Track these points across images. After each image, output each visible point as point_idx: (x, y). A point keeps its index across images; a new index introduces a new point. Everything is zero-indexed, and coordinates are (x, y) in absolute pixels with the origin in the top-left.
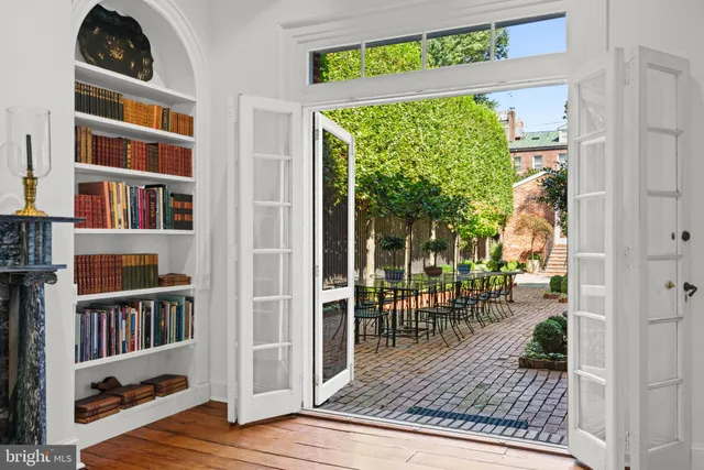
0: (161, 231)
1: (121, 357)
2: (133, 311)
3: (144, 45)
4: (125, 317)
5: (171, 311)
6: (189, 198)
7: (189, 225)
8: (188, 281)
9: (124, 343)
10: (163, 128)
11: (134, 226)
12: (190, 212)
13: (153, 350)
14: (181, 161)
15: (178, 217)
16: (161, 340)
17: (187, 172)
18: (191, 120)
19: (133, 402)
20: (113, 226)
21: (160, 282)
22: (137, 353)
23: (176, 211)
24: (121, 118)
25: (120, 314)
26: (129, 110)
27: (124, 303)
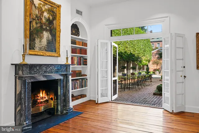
0: (82, 66)
1: (76, 90)
3: (78, 29)
4: (77, 82)
5: (84, 81)
6: (86, 59)
7: (86, 65)
8: (86, 76)
9: (76, 87)
10: (83, 46)
11: (78, 65)
12: (87, 62)
13: (81, 89)
14: (85, 52)
15: (85, 63)
16: (82, 87)
17: (86, 54)
18: (87, 44)
19: (78, 99)
20: (75, 65)
21: (82, 76)
22: (78, 89)
23: (85, 62)
24: (76, 45)
26: (77, 43)
27: (77, 80)
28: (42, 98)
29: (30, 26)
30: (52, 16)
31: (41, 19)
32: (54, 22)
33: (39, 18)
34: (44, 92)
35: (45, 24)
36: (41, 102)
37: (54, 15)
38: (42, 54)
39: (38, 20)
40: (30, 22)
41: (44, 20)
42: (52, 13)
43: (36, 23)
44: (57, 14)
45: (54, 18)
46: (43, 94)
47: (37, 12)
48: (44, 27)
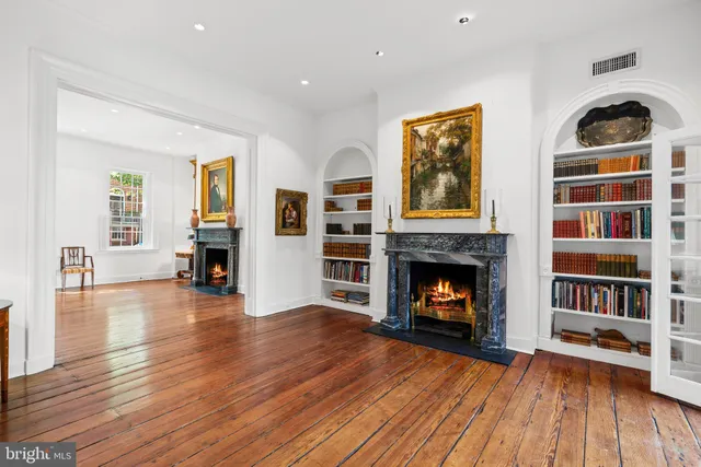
1: (594, 314)
2: (606, 289)
9: (596, 307)
11: (606, 237)
20: (587, 237)
22: (607, 316)
24: (596, 173)
25: (593, 290)
27: (595, 283)
28: (443, 295)
29: (412, 173)
30: (458, 136)
31: (433, 153)
32: (466, 147)
33: (428, 154)
34: (447, 284)
35: (441, 160)
36: (440, 303)
37: (464, 133)
38: (430, 215)
39: (426, 158)
40: (412, 168)
41: (438, 153)
42: (459, 132)
43: (423, 165)
44: (474, 126)
45: (465, 139)
46: (444, 287)
47: (424, 145)
48: (439, 165)
